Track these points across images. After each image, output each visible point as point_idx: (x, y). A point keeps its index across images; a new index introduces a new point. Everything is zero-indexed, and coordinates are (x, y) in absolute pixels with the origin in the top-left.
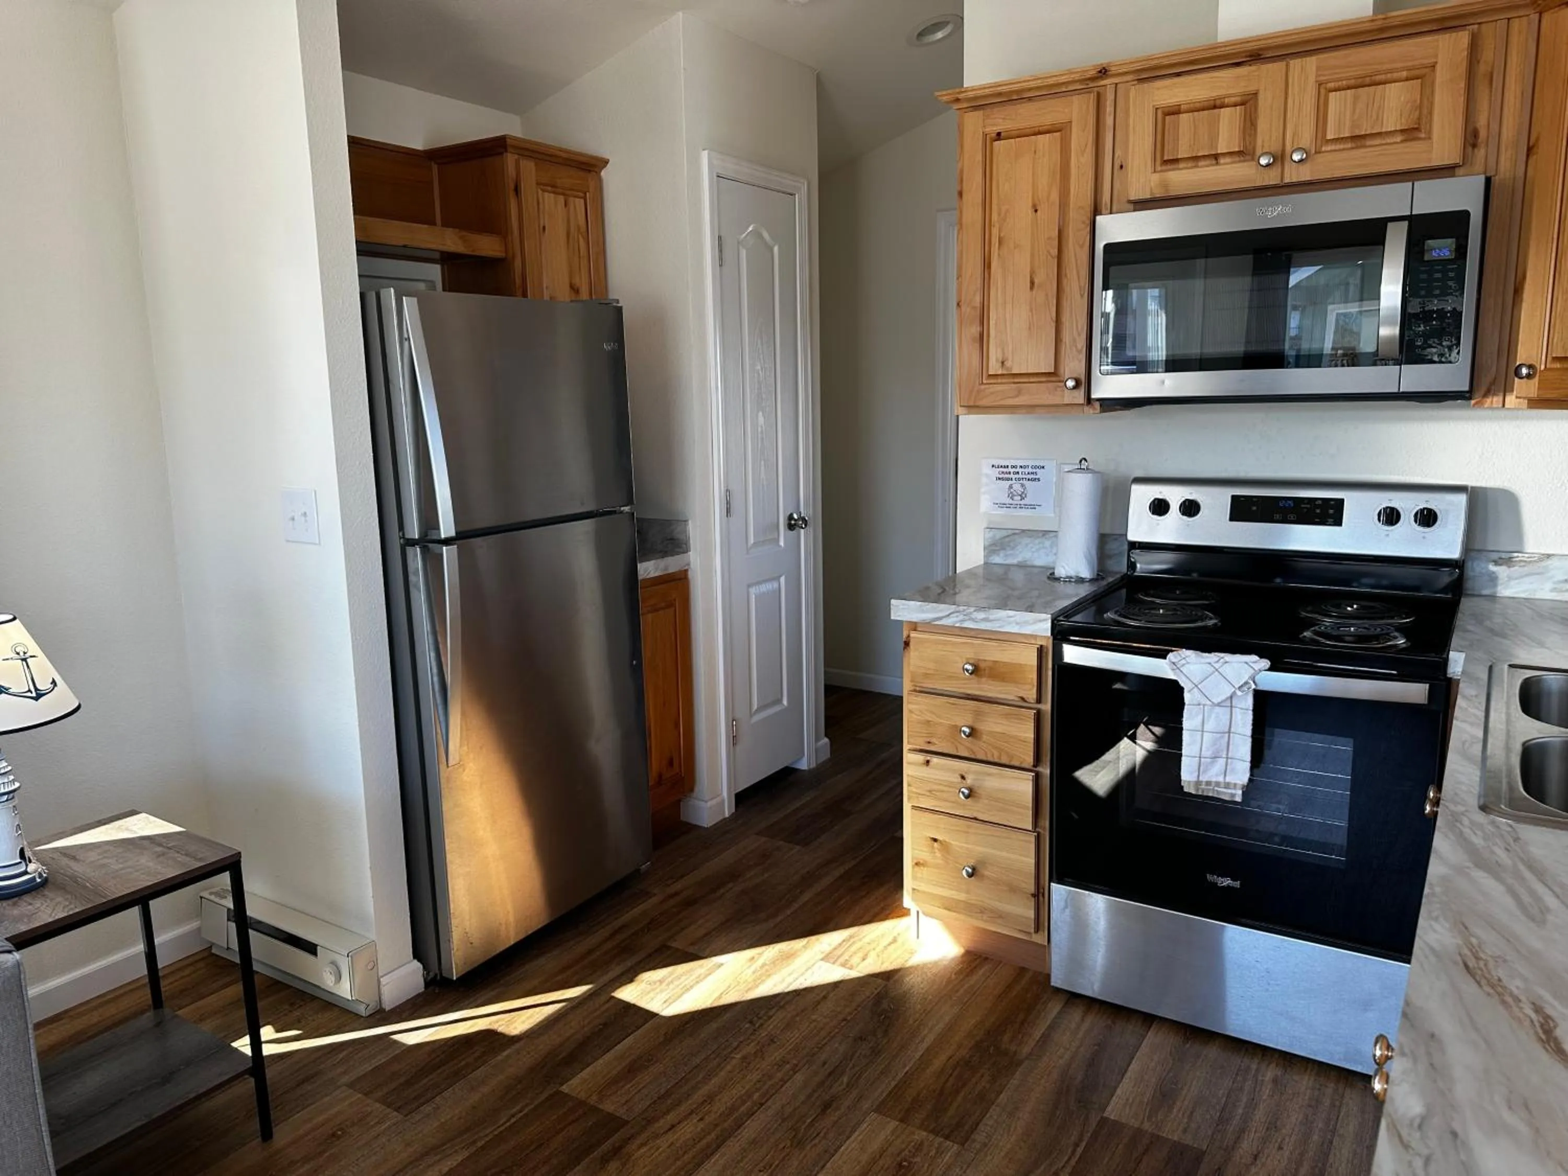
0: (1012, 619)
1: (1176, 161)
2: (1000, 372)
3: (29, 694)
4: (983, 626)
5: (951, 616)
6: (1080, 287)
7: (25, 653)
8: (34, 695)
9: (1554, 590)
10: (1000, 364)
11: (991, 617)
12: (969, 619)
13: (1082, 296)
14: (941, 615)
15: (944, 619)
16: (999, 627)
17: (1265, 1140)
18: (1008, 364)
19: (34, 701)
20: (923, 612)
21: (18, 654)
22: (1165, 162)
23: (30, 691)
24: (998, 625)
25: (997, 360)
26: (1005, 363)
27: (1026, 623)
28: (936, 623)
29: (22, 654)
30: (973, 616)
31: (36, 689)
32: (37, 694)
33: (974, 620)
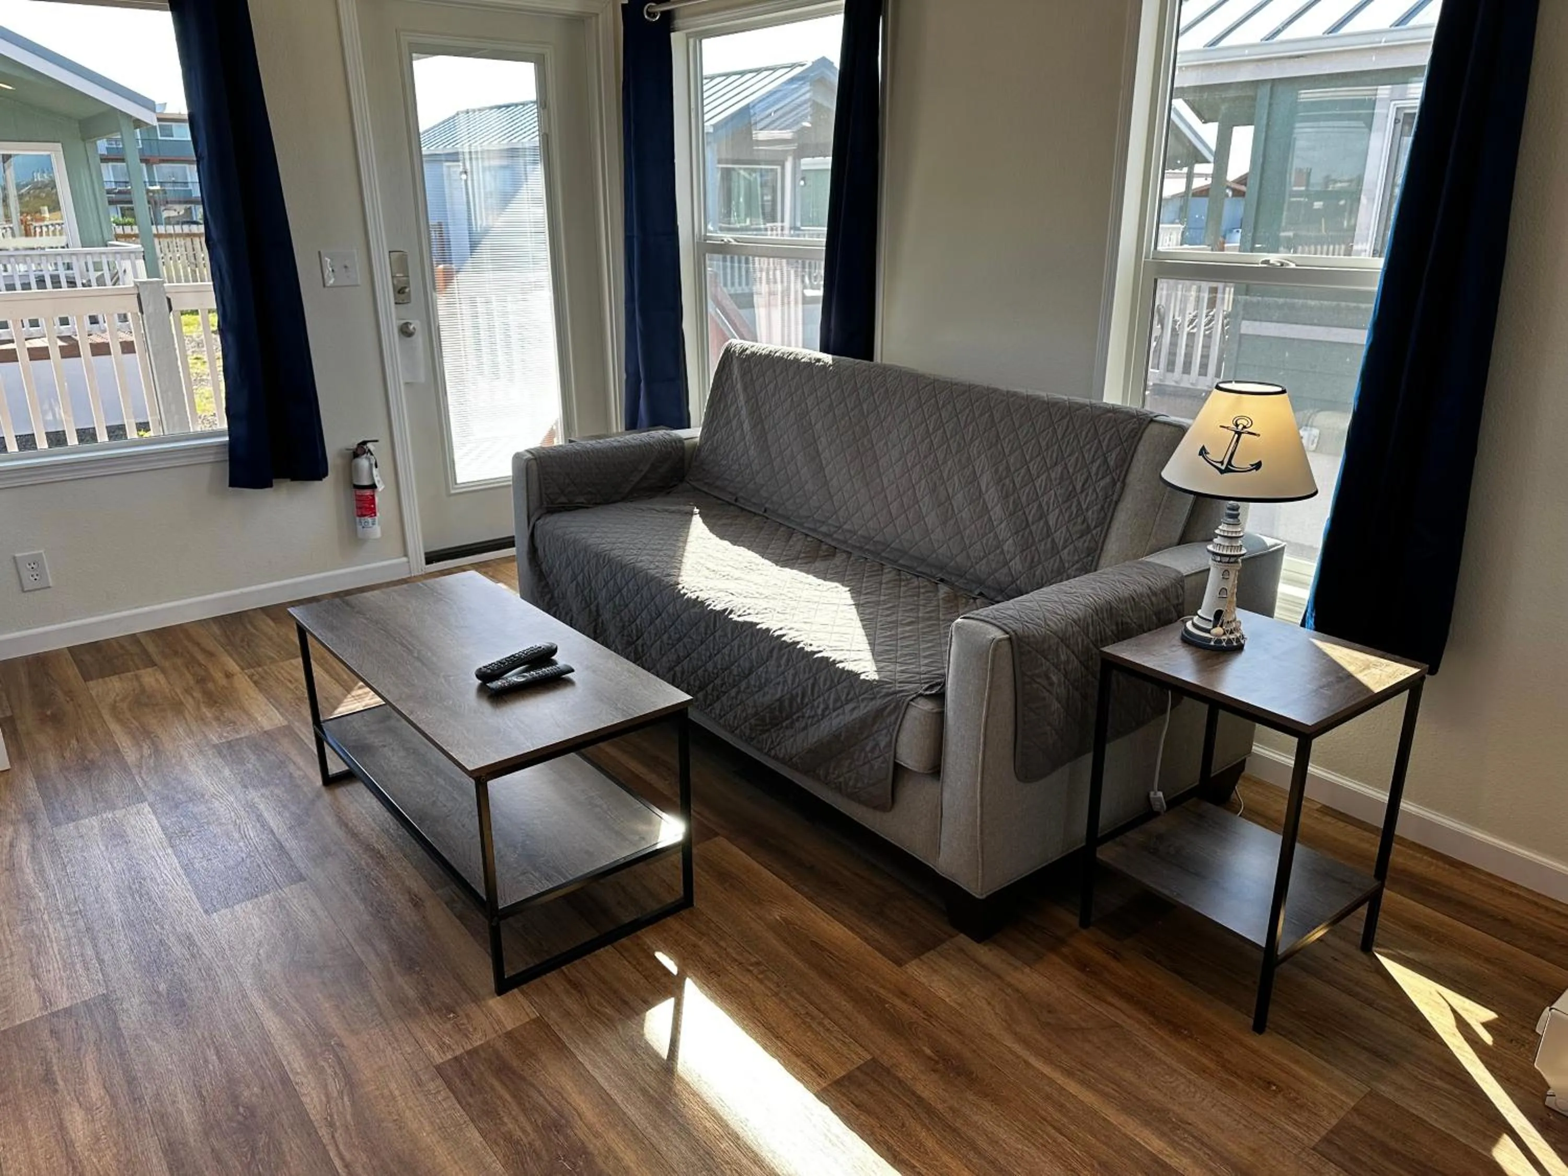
3: (1219, 465)
7: (1244, 427)
8: (1223, 468)
19: (1219, 473)
21: (1237, 425)
23: (1222, 463)
29: (1240, 427)
31: (1229, 463)
32: (1227, 467)
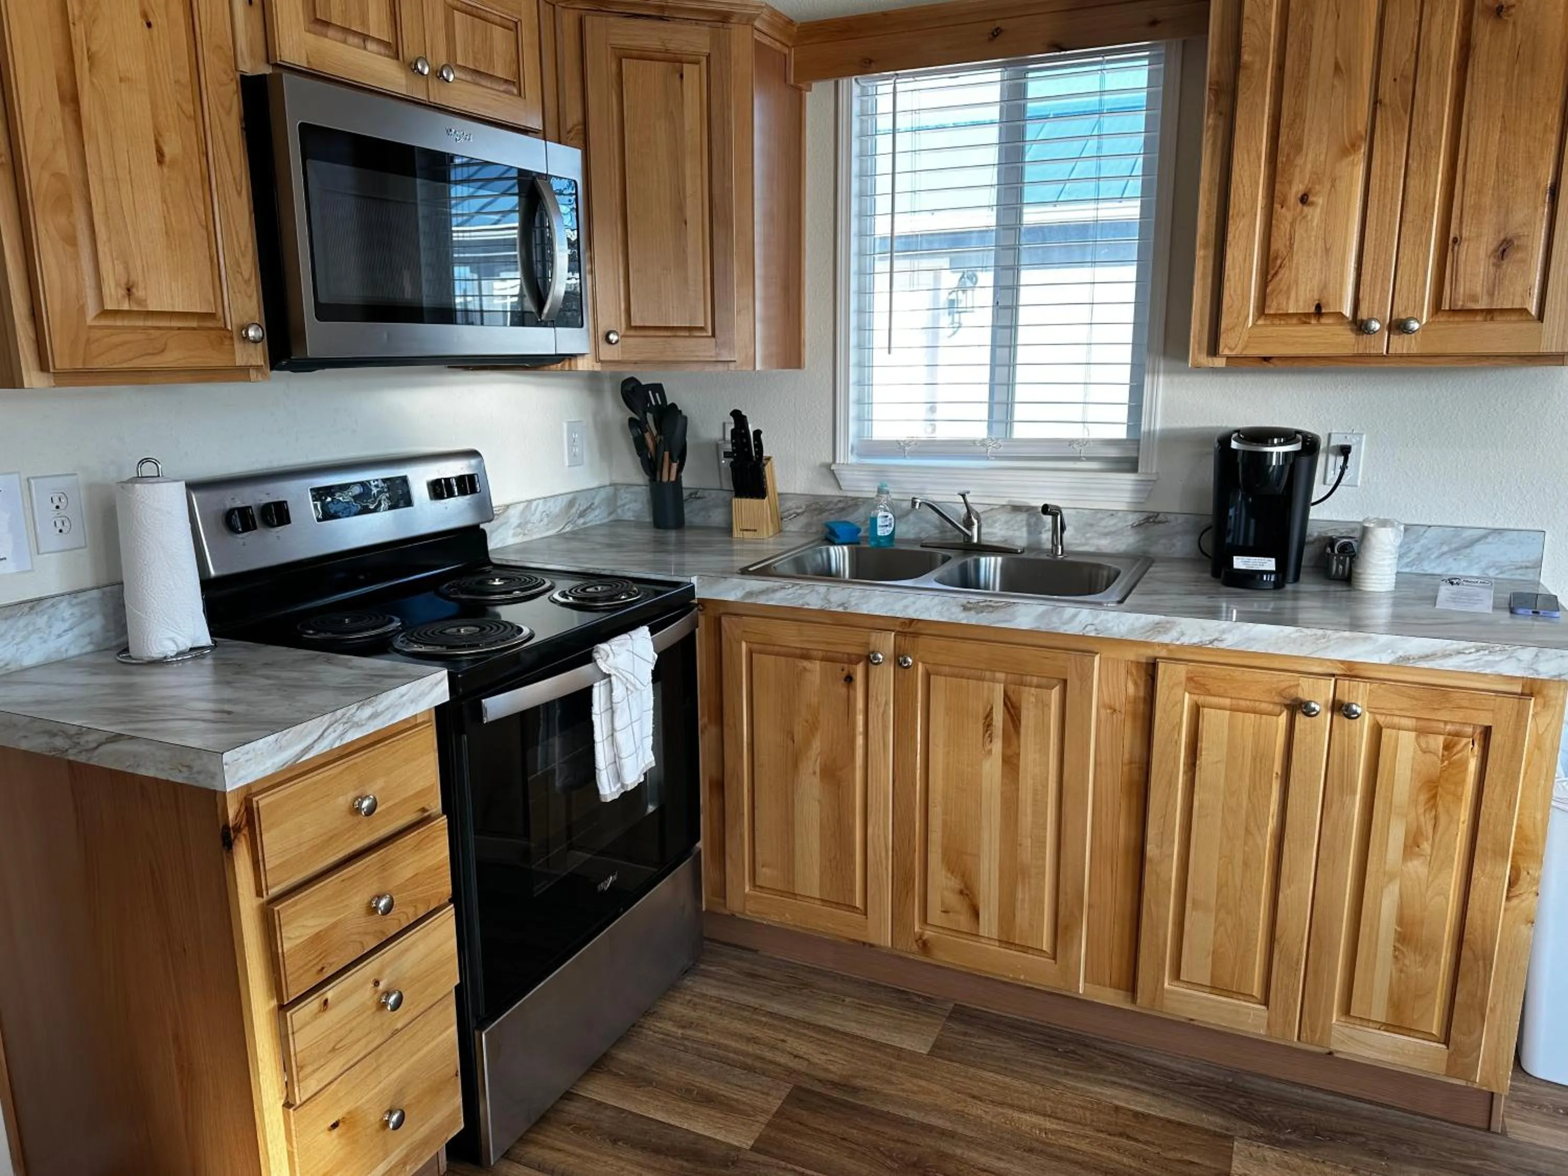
0: (405, 698)
1: (327, 24)
2: (126, 307)
4: (370, 728)
5: (326, 734)
6: (234, 179)
9: (514, 535)
10: (124, 292)
11: (380, 708)
12: (351, 727)
13: (239, 193)
14: (309, 741)
15: (316, 746)
16: (391, 719)
17: (783, 1051)
18: (139, 293)
20: (281, 749)
22: (317, 21)
24: (389, 716)
25: (117, 285)
26: (134, 290)
27: (423, 695)
28: (304, 759)
30: (356, 719)
33: (358, 725)
